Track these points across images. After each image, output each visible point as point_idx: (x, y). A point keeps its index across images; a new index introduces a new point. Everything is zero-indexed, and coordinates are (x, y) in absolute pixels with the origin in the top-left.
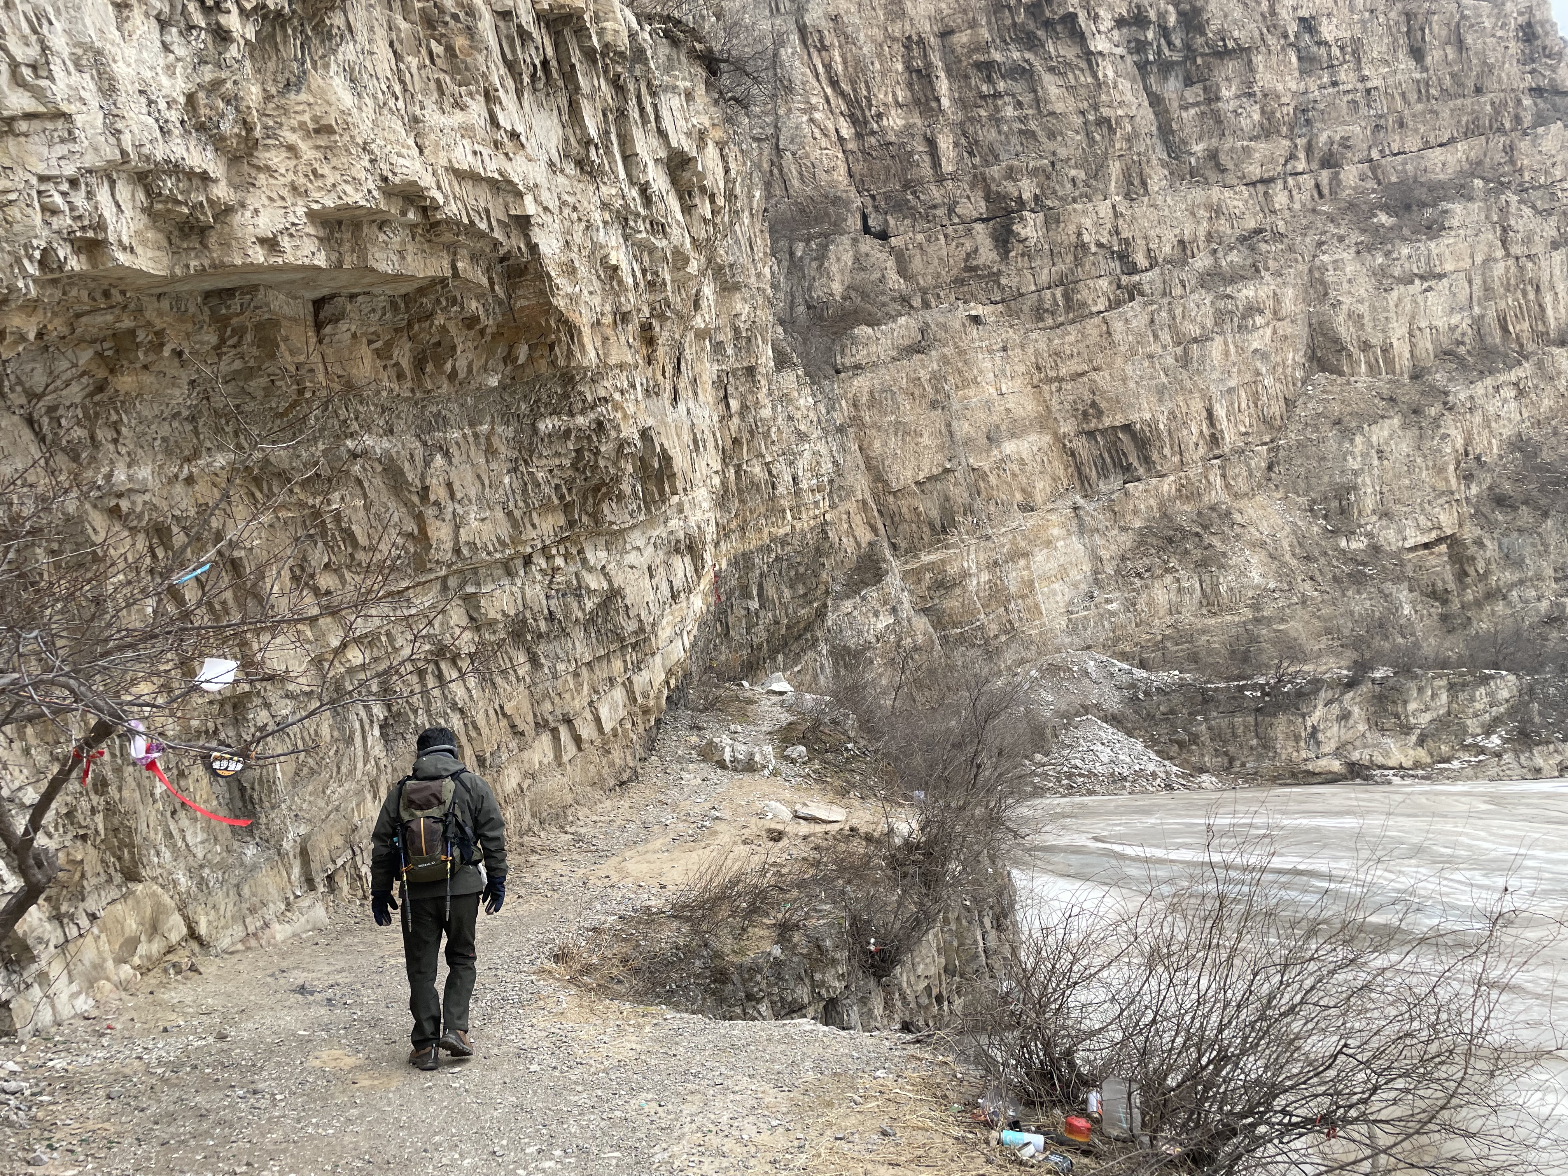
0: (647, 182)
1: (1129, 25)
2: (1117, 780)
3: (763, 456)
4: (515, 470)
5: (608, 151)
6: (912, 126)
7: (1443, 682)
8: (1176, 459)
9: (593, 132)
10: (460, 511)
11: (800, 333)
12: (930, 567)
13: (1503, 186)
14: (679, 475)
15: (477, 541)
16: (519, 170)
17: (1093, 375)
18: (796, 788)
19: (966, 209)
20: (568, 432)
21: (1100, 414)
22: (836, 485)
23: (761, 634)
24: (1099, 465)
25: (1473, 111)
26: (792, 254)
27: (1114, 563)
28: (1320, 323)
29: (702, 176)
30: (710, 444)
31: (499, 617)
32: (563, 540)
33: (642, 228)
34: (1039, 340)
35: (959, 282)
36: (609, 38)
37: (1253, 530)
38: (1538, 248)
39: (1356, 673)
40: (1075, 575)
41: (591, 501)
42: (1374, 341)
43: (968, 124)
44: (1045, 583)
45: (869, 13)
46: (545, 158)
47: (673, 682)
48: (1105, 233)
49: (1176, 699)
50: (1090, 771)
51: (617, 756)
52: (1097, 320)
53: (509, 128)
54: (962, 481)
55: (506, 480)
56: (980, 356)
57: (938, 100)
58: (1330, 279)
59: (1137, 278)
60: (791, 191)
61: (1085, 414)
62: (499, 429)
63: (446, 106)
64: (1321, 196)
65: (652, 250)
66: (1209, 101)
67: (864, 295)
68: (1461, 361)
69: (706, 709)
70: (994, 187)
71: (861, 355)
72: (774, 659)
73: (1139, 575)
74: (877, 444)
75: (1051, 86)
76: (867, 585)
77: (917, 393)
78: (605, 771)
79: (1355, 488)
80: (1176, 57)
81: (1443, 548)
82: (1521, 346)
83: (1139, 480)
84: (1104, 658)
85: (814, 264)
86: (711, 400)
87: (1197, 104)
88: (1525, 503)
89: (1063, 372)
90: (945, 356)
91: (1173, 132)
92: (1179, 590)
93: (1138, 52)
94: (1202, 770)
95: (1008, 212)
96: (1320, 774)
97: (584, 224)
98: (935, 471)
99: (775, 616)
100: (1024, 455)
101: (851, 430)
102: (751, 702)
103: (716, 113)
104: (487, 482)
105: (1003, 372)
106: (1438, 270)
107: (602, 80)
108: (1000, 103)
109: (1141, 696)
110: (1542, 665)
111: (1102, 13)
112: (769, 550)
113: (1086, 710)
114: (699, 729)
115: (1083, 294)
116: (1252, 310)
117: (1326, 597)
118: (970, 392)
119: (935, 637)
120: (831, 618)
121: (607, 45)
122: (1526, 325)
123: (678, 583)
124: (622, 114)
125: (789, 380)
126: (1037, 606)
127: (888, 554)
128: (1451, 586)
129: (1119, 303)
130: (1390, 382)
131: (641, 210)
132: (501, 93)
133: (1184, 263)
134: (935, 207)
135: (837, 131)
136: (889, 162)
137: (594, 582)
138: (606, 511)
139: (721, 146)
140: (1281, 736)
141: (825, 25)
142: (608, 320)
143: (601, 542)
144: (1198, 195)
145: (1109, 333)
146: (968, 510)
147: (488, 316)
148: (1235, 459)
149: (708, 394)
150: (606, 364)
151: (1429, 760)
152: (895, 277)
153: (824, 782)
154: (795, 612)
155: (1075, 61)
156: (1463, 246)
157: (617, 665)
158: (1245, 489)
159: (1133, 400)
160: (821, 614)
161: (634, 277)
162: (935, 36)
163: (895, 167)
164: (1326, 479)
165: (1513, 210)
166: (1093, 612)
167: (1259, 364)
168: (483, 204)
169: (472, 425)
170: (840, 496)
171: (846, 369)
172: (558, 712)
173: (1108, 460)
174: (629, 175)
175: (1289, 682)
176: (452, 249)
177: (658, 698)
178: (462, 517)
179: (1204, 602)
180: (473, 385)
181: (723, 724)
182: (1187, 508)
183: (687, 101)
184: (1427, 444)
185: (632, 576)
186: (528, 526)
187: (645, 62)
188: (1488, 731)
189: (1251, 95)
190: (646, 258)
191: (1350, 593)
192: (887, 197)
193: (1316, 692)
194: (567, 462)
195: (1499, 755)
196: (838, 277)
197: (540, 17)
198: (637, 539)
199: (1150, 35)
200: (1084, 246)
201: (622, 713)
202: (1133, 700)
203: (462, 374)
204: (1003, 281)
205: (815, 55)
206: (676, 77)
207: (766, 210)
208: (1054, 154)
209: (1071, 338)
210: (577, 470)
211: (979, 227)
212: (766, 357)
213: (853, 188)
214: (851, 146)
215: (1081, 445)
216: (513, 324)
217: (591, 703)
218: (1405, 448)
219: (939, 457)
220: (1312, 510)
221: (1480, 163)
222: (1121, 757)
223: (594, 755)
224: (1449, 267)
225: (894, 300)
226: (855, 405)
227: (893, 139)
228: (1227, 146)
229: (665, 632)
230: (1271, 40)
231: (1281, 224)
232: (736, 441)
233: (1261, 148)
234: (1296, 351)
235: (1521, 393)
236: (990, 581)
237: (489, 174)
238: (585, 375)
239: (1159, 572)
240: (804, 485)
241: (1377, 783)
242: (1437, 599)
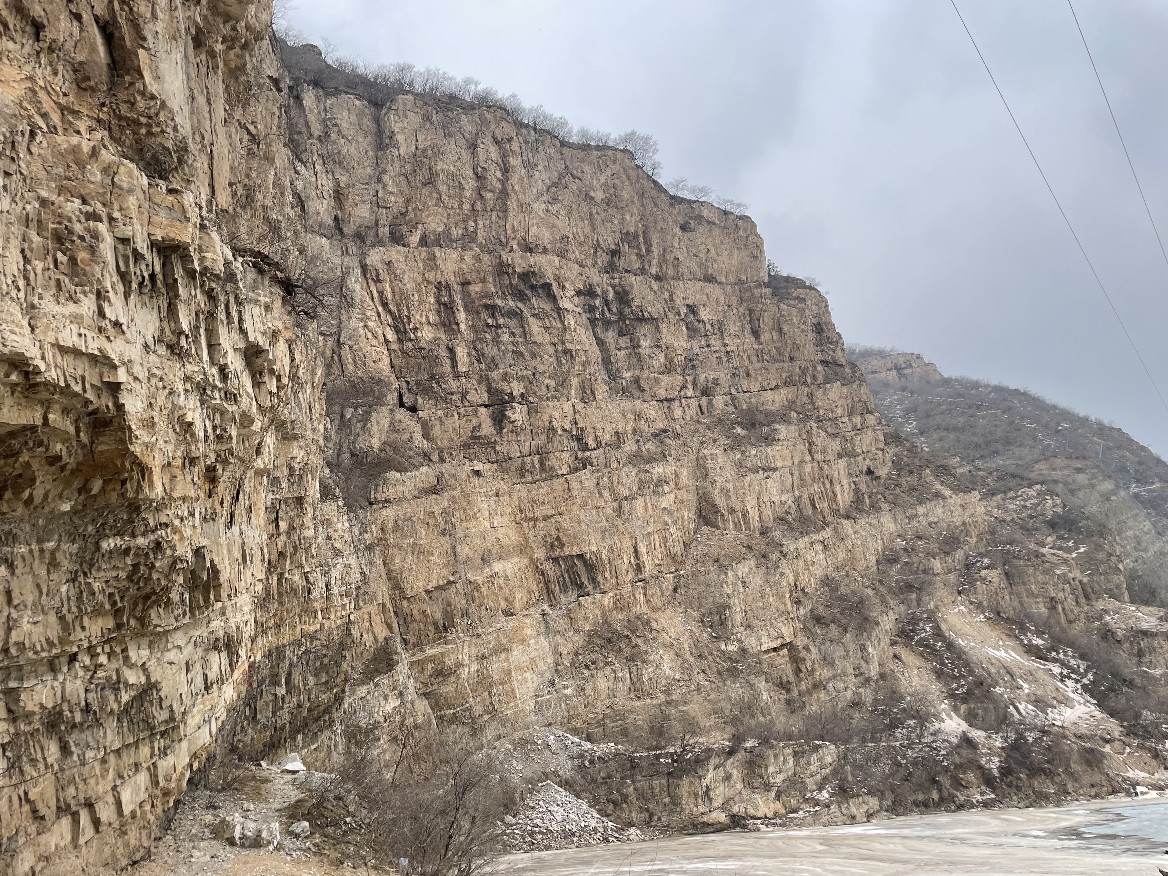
0: (226, 364)
1: (584, 295)
2: (568, 835)
3: (303, 567)
4: (74, 580)
5: (196, 340)
6: (439, 339)
7: (790, 751)
8: (614, 581)
9: (185, 327)
10: (14, 614)
11: (344, 474)
12: (432, 659)
13: (808, 418)
14: (225, 586)
15: (27, 642)
16: (117, 349)
17: (558, 517)
18: (297, 862)
19: (474, 397)
20: (127, 551)
21: (562, 545)
22: (362, 591)
23: (285, 716)
24: (561, 582)
25: (789, 371)
26: (342, 416)
27: (570, 657)
28: (704, 494)
29: (272, 362)
30: (257, 559)
31: (37, 709)
32: (109, 640)
33: (217, 396)
34: (522, 491)
35: (466, 446)
36: (208, 264)
37: (664, 635)
38: (830, 457)
39: (734, 745)
40: (542, 666)
41: (140, 607)
42: (737, 508)
43: (478, 342)
44: (519, 672)
45: (412, 263)
46: (142, 341)
47: (196, 766)
48: (568, 422)
49: (613, 765)
50: (547, 829)
51: (133, 836)
52: (561, 480)
53: (113, 319)
54: (461, 591)
55: (64, 589)
56: (479, 499)
57: (457, 324)
58: (709, 466)
59: (588, 454)
60: (346, 372)
61: (552, 545)
62: (65, 546)
63: (62, 300)
64: (702, 413)
65: (223, 412)
66: (634, 347)
67: (396, 449)
68: (788, 524)
69: (224, 789)
70: (494, 385)
71: (390, 493)
72: (294, 739)
73: (587, 667)
74: (397, 560)
75: (534, 326)
76: (380, 673)
77: (431, 523)
78: (119, 852)
79: (729, 607)
80: (614, 318)
81: (785, 651)
82: (824, 517)
83: (588, 595)
84: (561, 733)
85: (359, 425)
86: (262, 522)
87: (626, 348)
88: (833, 621)
89: (538, 514)
90: (454, 497)
91: (612, 363)
92: (615, 679)
93: (590, 312)
94: (630, 825)
95: (503, 403)
96: (712, 824)
97: (167, 391)
98: (441, 583)
99: (299, 701)
100: (508, 573)
101: (377, 548)
102: (266, 781)
103: (289, 320)
104: (45, 591)
105: (496, 511)
106: (773, 465)
107: (198, 291)
108: (500, 331)
109: (587, 764)
110: (851, 737)
111: (567, 285)
112: (299, 643)
113: (546, 776)
114: (215, 808)
115: (552, 462)
116: (662, 481)
117: (713, 686)
118: (471, 524)
119: (432, 717)
120: (347, 701)
121: (206, 268)
122: (826, 504)
123: (212, 675)
124: (211, 316)
125: (330, 508)
126: (513, 690)
127: (399, 648)
128: (792, 679)
129: (576, 470)
130: (747, 535)
131: (219, 384)
132: (111, 294)
133: (618, 446)
134: (452, 394)
135: (384, 335)
136: (421, 360)
137: (132, 677)
138: (153, 615)
139: (290, 343)
140: (685, 795)
141: (380, 266)
142: (178, 462)
143: (145, 642)
144: (627, 404)
145: (569, 489)
146: (465, 614)
147: (70, 456)
148: (652, 582)
149: (260, 518)
150: (170, 497)
151: (784, 811)
152: (420, 438)
153: (321, 854)
154: (317, 697)
155: (550, 312)
156: (786, 452)
157: (145, 751)
158: (659, 604)
159: (585, 537)
160: (339, 699)
161: (206, 431)
162: (458, 284)
163: (425, 364)
164: (711, 600)
165: (814, 432)
166: (554, 696)
167: (667, 518)
168: (80, 372)
169: (40, 541)
170: (364, 600)
171: (378, 502)
172: (81, 797)
173: (567, 579)
174: (211, 358)
175: (691, 751)
176: (47, 405)
177: (179, 780)
178: (16, 621)
179: (633, 689)
180: (47, 509)
181: (237, 803)
182: (621, 617)
183: (266, 311)
184: (772, 579)
185: (169, 671)
186: (78, 628)
187: (236, 282)
188: (820, 789)
189: (659, 347)
190: (218, 417)
191: (728, 683)
192: (418, 383)
193: (708, 758)
194: (123, 575)
195: (828, 806)
196: (377, 436)
197: (153, 244)
198: (179, 639)
199: (597, 303)
200: (553, 429)
201: (143, 795)
202: (582, 767)
203: (37, 500)
204: (498, 448)
205: (372, 284)
206: (259, 295)
207: (324, 384)
208: (535, 368)
209: (544, 491)
210: (132, 581)
211: (482, 410)
212: (314, 490)
213: (393, 375)
214: (394, 346)
215: (549, 567)
216: (91, 463)
217: (114, 788)
218: (758, 581)
219: (445, 572)
220: (702, 621)
221: (794, 402)
222: (572, 816)
223: (110, 836)
224: (779, 464)
225: (418, 454)
226: (382, 529)
227: (425, 346)
228: (645, 376)
229: (194, 720)
230: (670, 315)
231: (678, 427)
232: (281, 555)
233: (665, 380)
234: (690, 510)
235: (826, 548)
236: (478, 670)
237: (90, 351)
238: (151, 505)
239: (601, 665)
240: (335, 591)
241: (751, 831)
242: (783, 688)
